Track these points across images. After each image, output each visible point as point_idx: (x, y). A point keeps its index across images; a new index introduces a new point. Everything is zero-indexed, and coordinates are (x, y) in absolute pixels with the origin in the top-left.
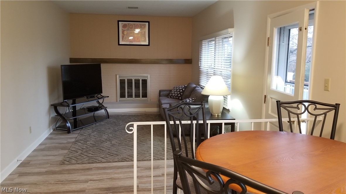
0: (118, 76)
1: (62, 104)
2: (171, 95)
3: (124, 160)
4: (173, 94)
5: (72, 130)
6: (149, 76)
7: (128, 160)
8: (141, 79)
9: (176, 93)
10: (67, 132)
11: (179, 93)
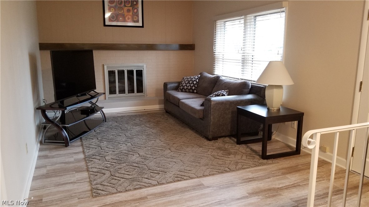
0: (105, 67)
1: (52, 106)
2: (182, 87)
3: (179, 179)
4: (185, 87)
5: (71, 142)
6: (145, 66)
7: (185, 178)
8: (135, 70)
9: (188, 85)
10: (64, 144)
11: (192, 85)
